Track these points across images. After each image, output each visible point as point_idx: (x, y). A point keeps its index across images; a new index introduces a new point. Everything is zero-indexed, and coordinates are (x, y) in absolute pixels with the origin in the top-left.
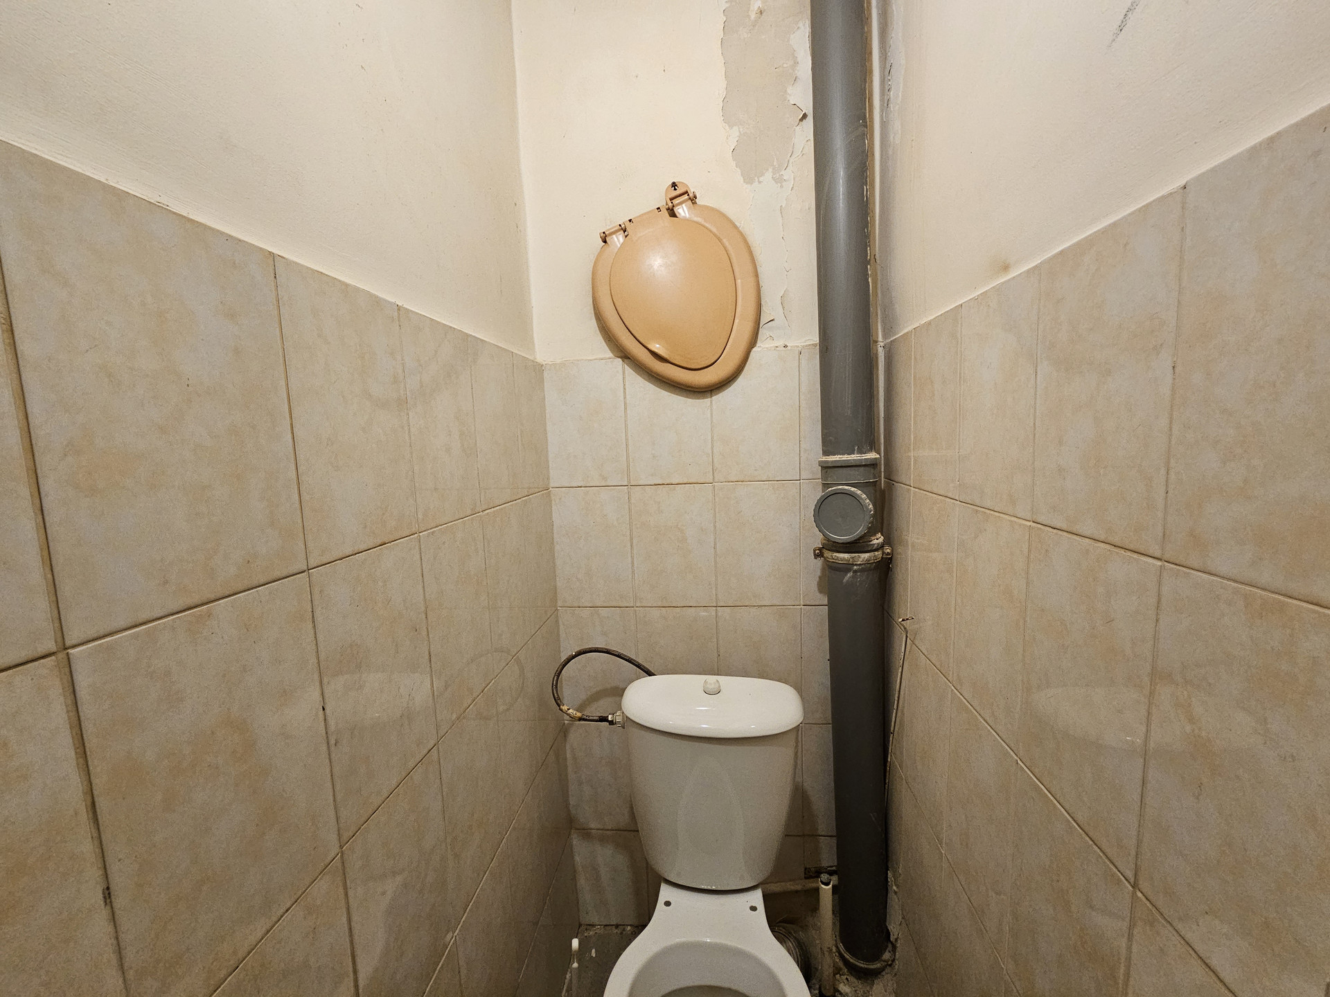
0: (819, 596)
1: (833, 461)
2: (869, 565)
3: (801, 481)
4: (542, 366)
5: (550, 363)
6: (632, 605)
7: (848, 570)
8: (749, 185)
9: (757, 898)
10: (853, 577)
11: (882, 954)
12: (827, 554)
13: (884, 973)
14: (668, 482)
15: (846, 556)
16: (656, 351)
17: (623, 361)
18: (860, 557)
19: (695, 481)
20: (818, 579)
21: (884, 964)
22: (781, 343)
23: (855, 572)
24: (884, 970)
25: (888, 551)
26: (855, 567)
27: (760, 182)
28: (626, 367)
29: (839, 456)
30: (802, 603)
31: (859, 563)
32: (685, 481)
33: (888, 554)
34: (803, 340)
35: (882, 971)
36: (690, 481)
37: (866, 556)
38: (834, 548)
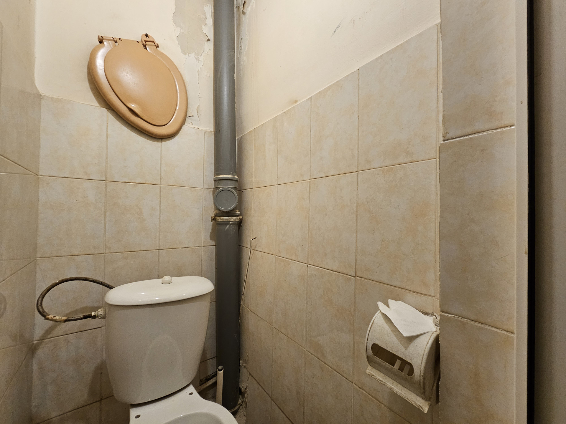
0: (211, 241)
1: (222, 177)
2: (235, 222)
3: (204, 189)
4: (41, 95)
5: (48, 96)
6: (102, 252)
7: (227, 224)
8: (184, 55)
9: (191, 389)
10: (229, 227)
11: (238, 401)
12: (218, 218)
13: (239, 411)
14: (133, 181)
15: (227, 218)
16: (133, 109)
17: (108, 110)
18: (232, 218)
19: (150, 183)
20: (210, 234)
21: (239, 405)
22: (196, 127)
23: (230, 225)
24: (239, 409)
25: (241, 218)
26: (230, 223)
27: (189, 56)
28: (109, 113)
29: (224, 175)
30: (203, 245)
31: (232, 221)
32: (144, 182)
33: (241, 219)
34: (206, 128)
35: (238, 410)
36: (147, 182)
37: (235, 218)
38: (222, 215)
